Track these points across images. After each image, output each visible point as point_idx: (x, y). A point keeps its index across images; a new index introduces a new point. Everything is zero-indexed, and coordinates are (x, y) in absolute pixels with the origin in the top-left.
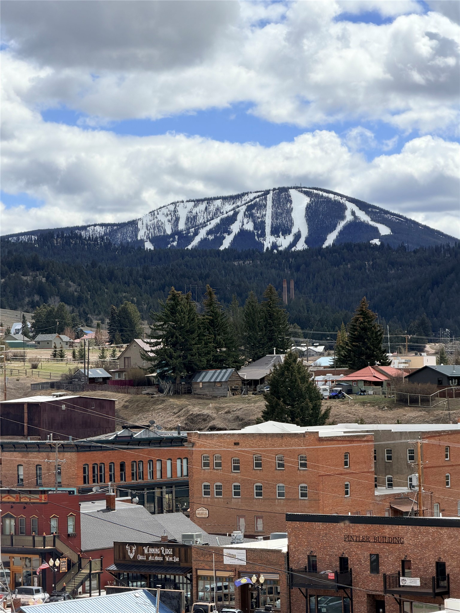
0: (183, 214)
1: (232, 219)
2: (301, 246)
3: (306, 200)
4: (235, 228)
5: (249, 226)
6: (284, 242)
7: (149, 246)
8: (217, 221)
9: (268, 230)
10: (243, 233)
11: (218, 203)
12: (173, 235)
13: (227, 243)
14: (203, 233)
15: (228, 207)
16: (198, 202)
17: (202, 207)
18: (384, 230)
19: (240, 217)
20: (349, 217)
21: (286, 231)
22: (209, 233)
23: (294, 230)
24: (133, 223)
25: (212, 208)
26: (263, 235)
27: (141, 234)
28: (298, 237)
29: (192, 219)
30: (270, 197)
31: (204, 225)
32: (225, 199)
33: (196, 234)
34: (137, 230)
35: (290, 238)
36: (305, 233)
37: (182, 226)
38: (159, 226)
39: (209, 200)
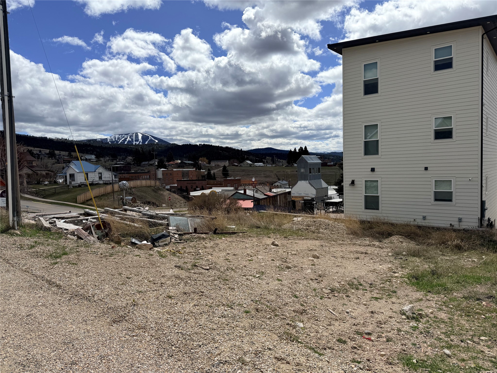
1: (127, 138)
2: (141, 144)
3: (141, 135)
4: (127, 140)
5: (130, 140)
6: (137, 143)
7: (110, 143)
8: (124, 139)
9: (134, 140)
11: (124, 135)
12: (115, 141)
13: (126, 143)
14: (121, 141)
15: (126, 136)
16: (120, 135)
18: (157, 141)
19: (128, 138)
20: (150, 139)
21: (138, 141)
24: (107, 139)
27: (108, 141)
28: (140, 142)
29: (118, 138)
30: (134, 134)
31: (121, 139)
37: (116, 139)
38: (112, 139)
39: (122, 135)
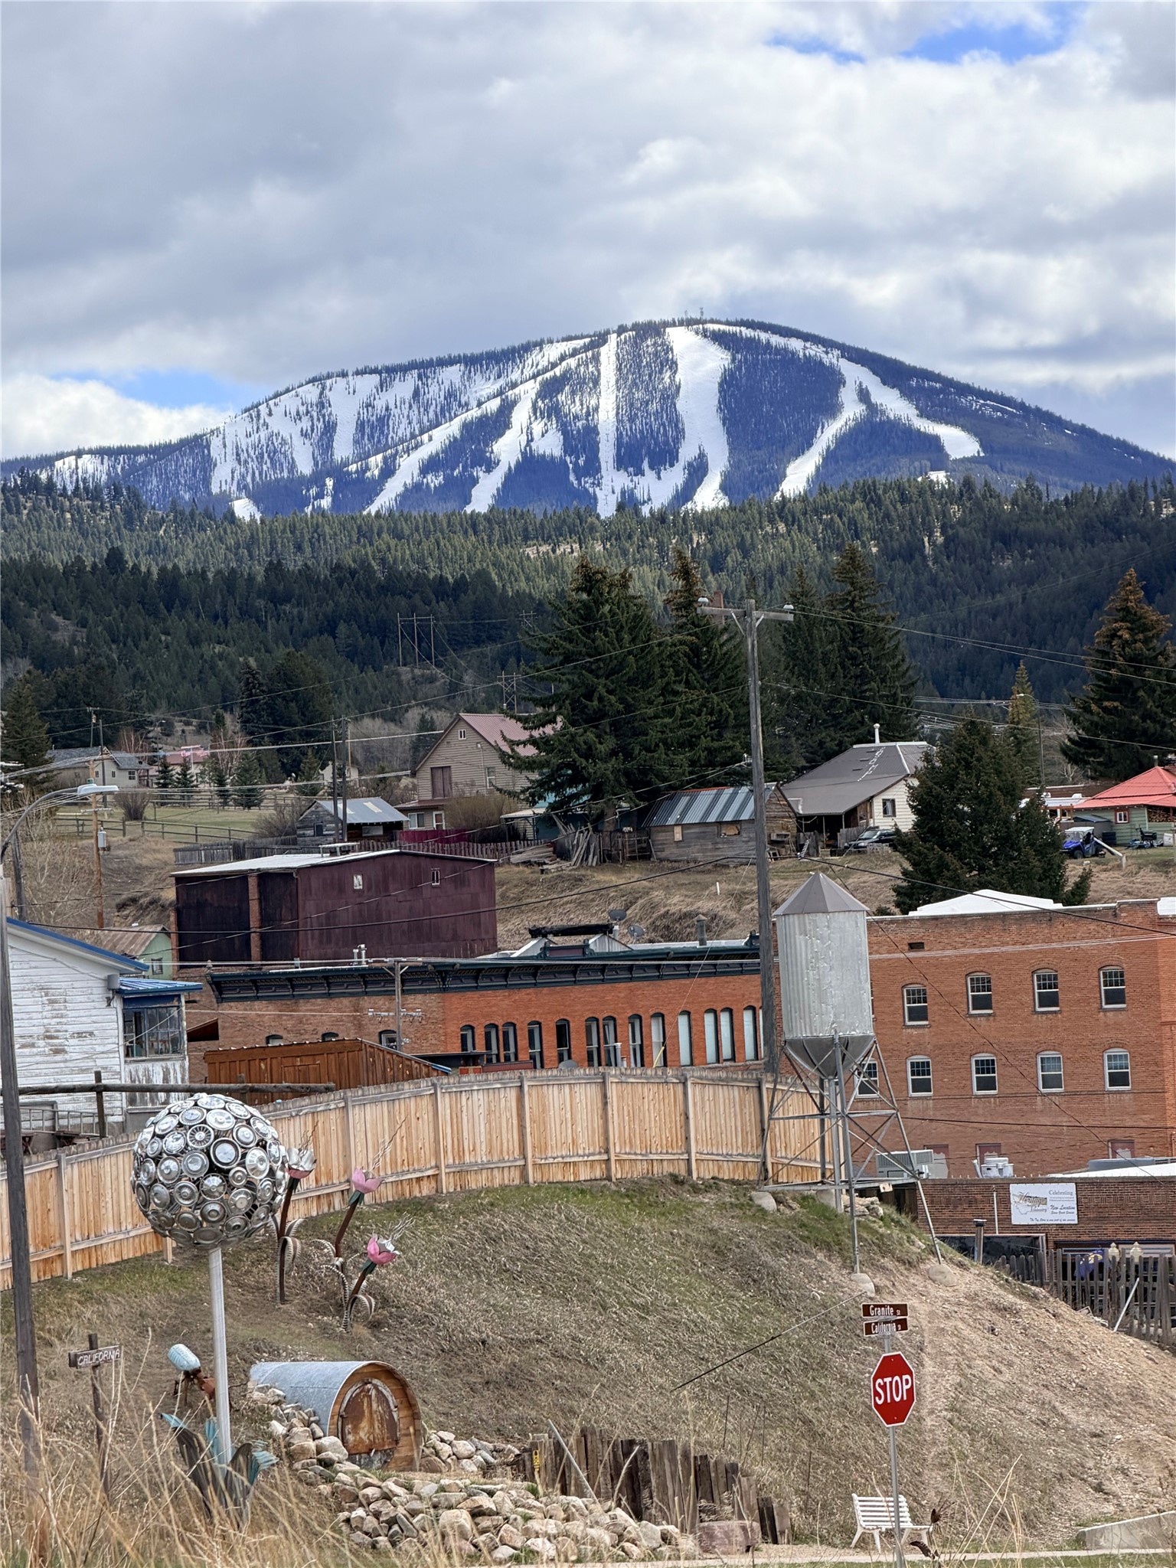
0: (345, 411)
1: (498, 423)
2: (709, 497)
3: (718, 360)
4: (507, 449)
5: (550, 444)
6: (657, 489)
7: (244, 509)
8: (450, 429)
9: (607, 453)
10: (530, 465)
11: (452, 375)
12: (317, 479)
13: (482, 499)
14: (408, 468)
15: (482, 388)
16: (389, 373)
17: (403, 388)
18: (959, 443)
19: (521, 415)
20: (851, 411)
21: (663, 455)
22: (430, 466)
23: (687, 452)
24: (196, 445)
25: (434, 392)
26: (592, 468)
27: (222, 478)
28: (697, 471)
29: (373, 428)
30: (608, 354)
31: (412, 443)
32: (472, 362)
33: (388, 471)
34: (207, 465)
35: (675, 477)
36: (719, 463)
37: (343, 448)
38: (274, 452)
39: (425, 368)
